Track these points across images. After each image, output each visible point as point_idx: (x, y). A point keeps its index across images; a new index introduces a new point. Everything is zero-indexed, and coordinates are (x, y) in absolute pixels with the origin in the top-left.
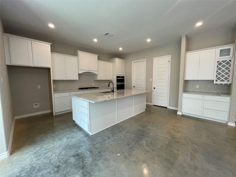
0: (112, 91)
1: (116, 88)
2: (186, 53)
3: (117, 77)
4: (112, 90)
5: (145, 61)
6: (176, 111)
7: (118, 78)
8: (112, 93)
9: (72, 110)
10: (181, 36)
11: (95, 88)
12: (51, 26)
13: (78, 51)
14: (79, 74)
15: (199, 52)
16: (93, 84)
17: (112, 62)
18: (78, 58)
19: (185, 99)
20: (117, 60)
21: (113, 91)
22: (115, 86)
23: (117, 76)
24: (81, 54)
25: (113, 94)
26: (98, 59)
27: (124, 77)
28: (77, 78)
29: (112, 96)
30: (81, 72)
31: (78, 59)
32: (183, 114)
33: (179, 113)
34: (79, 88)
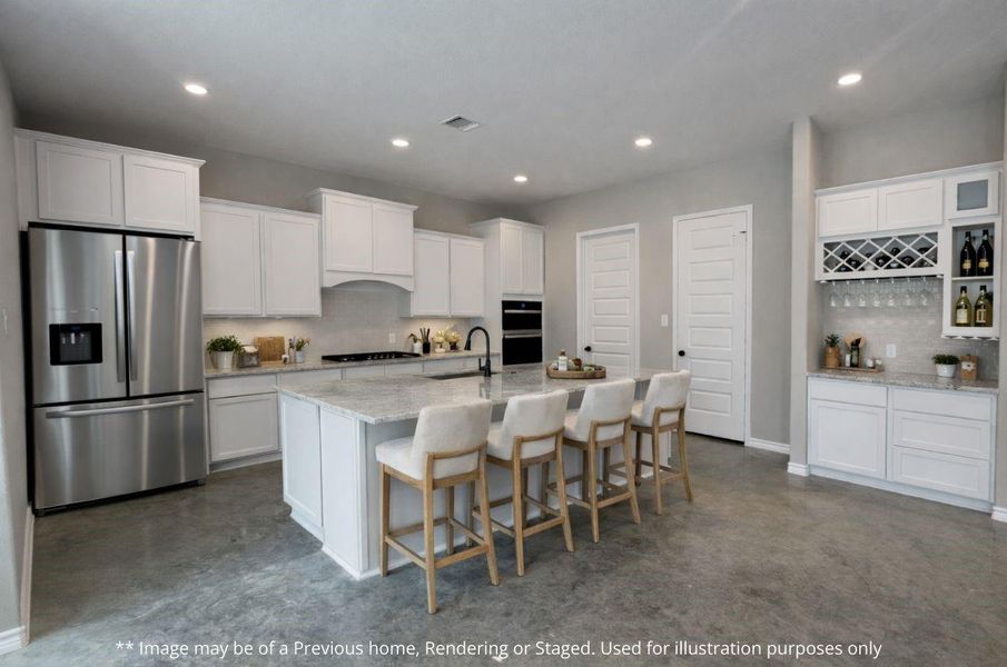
0: (481, 368)
1: (498, 355)
2: (815, 196)
3: (506, 305)
4: (483, 364)
5: (637, 231)
6: (784, 460)
7: (506, 311)
8: (481, 379)
9: (281, 453)
10: (792, 125)
11: (398, 355)
12: (196, 89)
15: (872, 192)
17: (479, 236)
18: (321, 218)
19: (822, 403)
20: (506, 228)
21: (486, 371)
22: (497, 347)
23: (504, 302)
24: (335, 202)
25: (488, 385)
26: (415, 226)
27: (538, 306)
29: (484, 393)
31: (321, 224)
32: (816, 472)
33: (796, 468)
34: (324, 358)
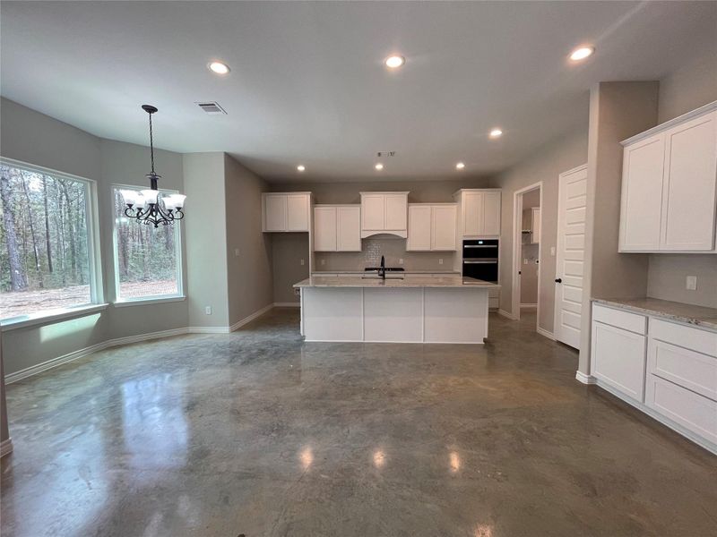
13: (361, 193)
14: (362, 240)
16: (401, 261)
28: (358, 247)
30: (365, 236)
